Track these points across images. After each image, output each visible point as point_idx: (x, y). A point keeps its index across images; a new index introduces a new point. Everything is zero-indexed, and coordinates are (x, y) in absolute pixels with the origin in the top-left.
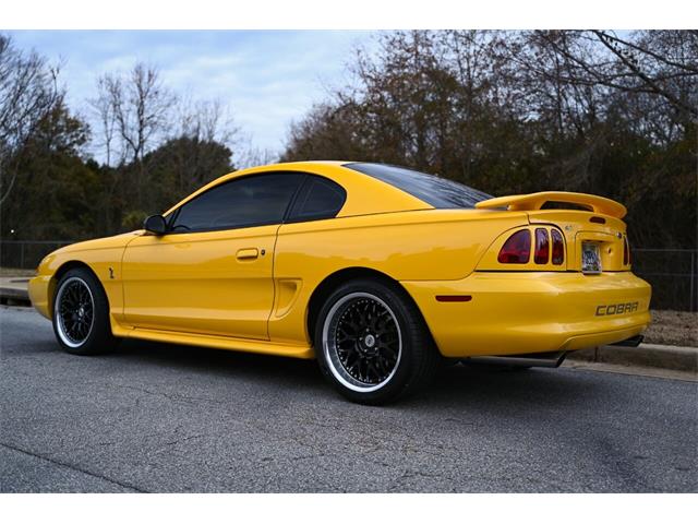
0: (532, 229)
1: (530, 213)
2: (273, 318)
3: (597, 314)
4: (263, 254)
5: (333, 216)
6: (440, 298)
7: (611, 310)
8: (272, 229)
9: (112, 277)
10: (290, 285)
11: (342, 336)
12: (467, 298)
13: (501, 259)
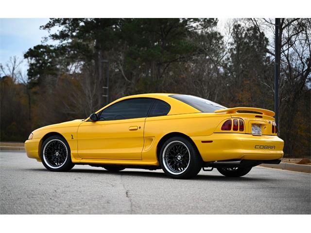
0: (232, 119)
1: (232, 114)
2: (144, 151)
3: (256, 148)
4: (140, 128)
5: (166, 114)
6: (203, 142)
7: (261, 147)
8: (143, 119)
9: (73, 138)
10: (151, 139)
11: (169, 155)
12: (211, 142)
13: (222, 129)
